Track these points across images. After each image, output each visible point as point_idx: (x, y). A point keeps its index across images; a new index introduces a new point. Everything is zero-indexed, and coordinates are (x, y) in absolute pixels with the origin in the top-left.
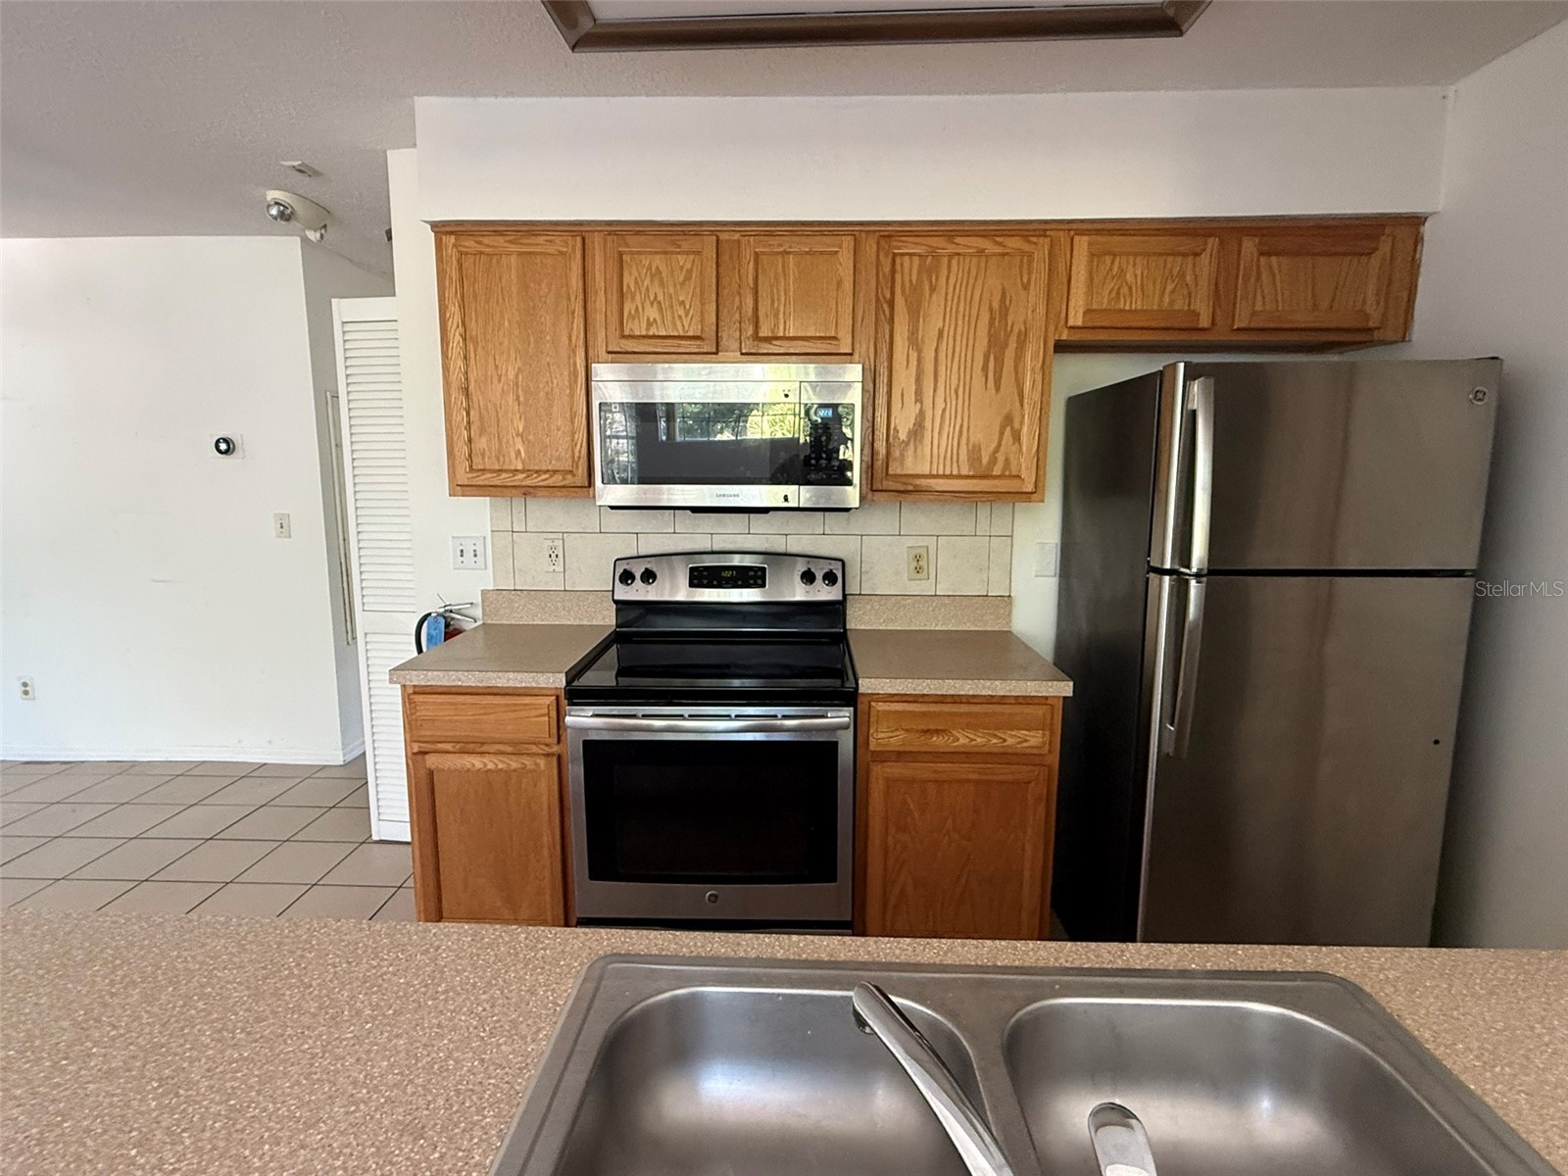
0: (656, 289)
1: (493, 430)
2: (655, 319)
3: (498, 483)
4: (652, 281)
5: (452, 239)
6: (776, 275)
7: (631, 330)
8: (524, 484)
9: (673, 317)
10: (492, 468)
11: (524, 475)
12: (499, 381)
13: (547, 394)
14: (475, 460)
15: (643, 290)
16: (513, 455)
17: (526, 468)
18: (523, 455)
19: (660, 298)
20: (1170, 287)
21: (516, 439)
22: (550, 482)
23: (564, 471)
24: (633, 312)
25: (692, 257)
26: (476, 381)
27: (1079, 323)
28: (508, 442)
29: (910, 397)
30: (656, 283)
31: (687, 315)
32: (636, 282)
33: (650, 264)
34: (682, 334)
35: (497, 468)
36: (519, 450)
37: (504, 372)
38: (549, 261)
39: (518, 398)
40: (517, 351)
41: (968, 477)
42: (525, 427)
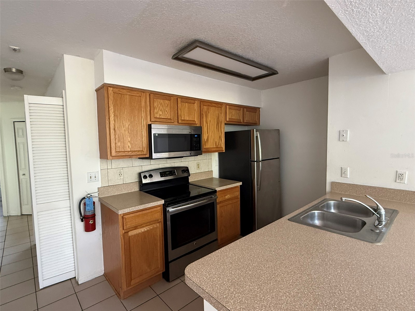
0: (161, 107)
1: (122, 140)
2: (161, 114)
3: (124, 155)
4: (160, 105)
5: (112, 89)
6: (184, 107)
7: (156, 116)
8: (131, 155)
9: (165, 114)
10: (122, 151)
11: (131, 152)
12: (124, 127)
13: (136, 131)
14: (117, 149)
15: (159, 107)
16: (127, 147)
17: (131, 150)
18: (130, 147)
19: (162, 109)
20: (237, 115)
21: (128, 143)
22: (138, 154)
23: (141, 151)
24: (156, 112)
25: (168, 101)
26: (117, 127)
27: (228, 120)
28: (126, 144)
29: (206, 133)
30: (161, 106)
31: (168, 114)
32: (157, 105)
33: (160, 102)
34: (167, 118)
35: (123, 151)
36: (129, 146)
37: (125, 125)
38: (137, 97)
39: (129, 132)
40: (129, 120)
41: (215, 148)
42: (131, 139)
